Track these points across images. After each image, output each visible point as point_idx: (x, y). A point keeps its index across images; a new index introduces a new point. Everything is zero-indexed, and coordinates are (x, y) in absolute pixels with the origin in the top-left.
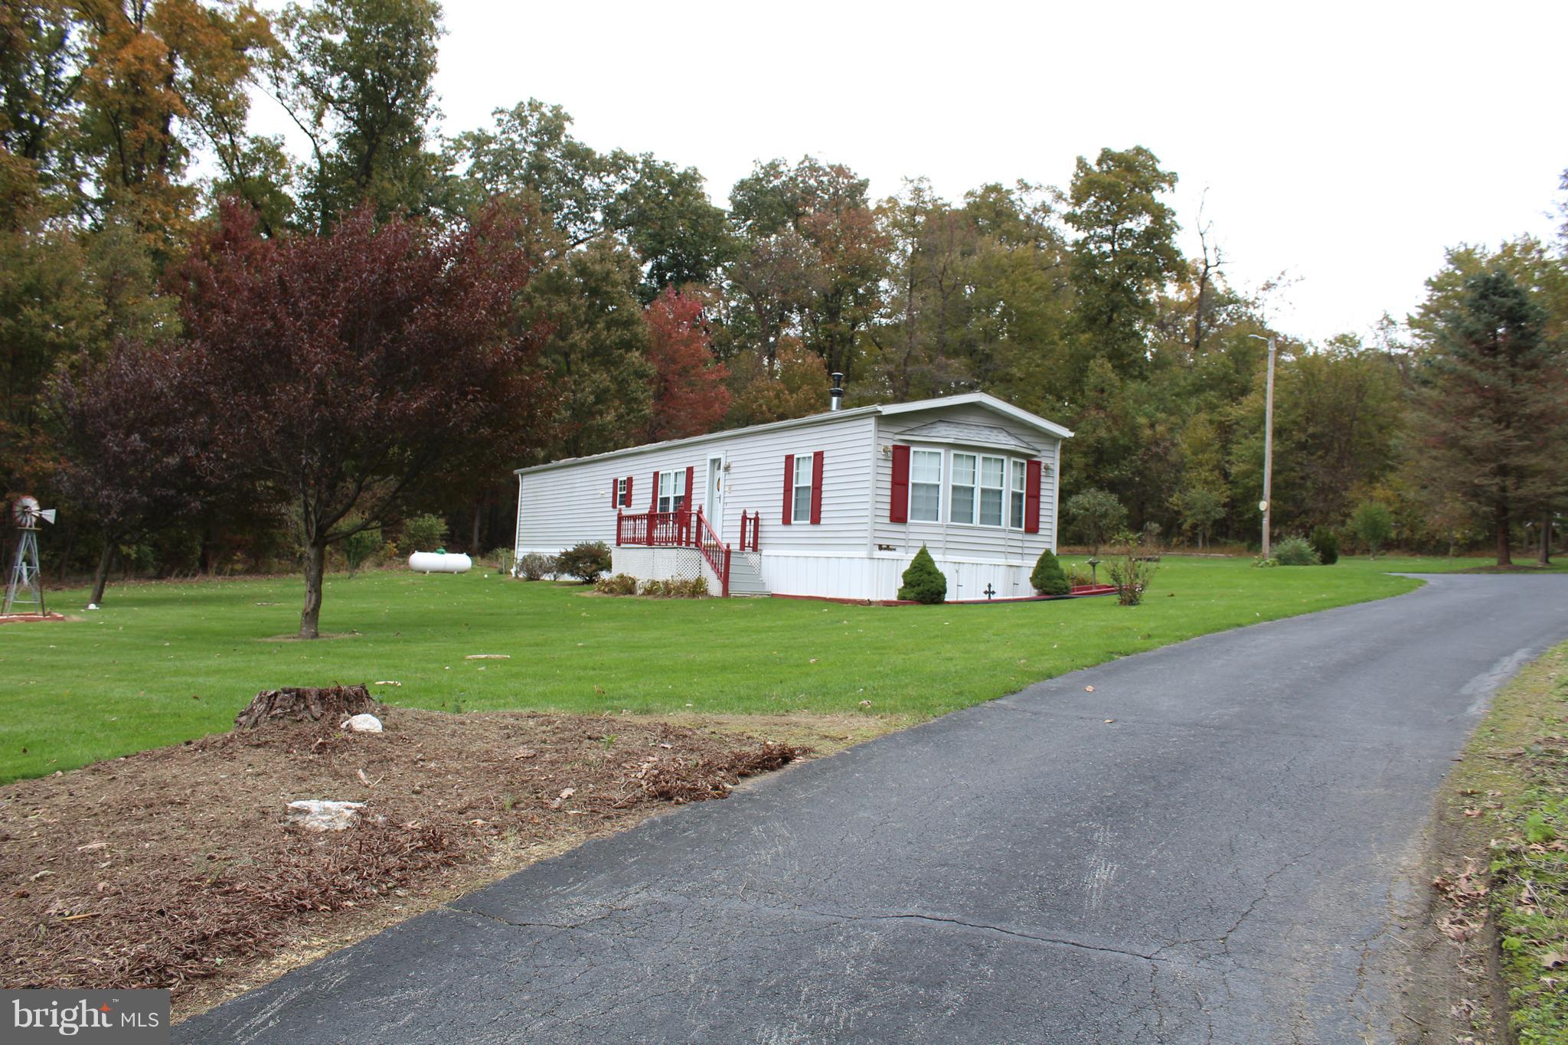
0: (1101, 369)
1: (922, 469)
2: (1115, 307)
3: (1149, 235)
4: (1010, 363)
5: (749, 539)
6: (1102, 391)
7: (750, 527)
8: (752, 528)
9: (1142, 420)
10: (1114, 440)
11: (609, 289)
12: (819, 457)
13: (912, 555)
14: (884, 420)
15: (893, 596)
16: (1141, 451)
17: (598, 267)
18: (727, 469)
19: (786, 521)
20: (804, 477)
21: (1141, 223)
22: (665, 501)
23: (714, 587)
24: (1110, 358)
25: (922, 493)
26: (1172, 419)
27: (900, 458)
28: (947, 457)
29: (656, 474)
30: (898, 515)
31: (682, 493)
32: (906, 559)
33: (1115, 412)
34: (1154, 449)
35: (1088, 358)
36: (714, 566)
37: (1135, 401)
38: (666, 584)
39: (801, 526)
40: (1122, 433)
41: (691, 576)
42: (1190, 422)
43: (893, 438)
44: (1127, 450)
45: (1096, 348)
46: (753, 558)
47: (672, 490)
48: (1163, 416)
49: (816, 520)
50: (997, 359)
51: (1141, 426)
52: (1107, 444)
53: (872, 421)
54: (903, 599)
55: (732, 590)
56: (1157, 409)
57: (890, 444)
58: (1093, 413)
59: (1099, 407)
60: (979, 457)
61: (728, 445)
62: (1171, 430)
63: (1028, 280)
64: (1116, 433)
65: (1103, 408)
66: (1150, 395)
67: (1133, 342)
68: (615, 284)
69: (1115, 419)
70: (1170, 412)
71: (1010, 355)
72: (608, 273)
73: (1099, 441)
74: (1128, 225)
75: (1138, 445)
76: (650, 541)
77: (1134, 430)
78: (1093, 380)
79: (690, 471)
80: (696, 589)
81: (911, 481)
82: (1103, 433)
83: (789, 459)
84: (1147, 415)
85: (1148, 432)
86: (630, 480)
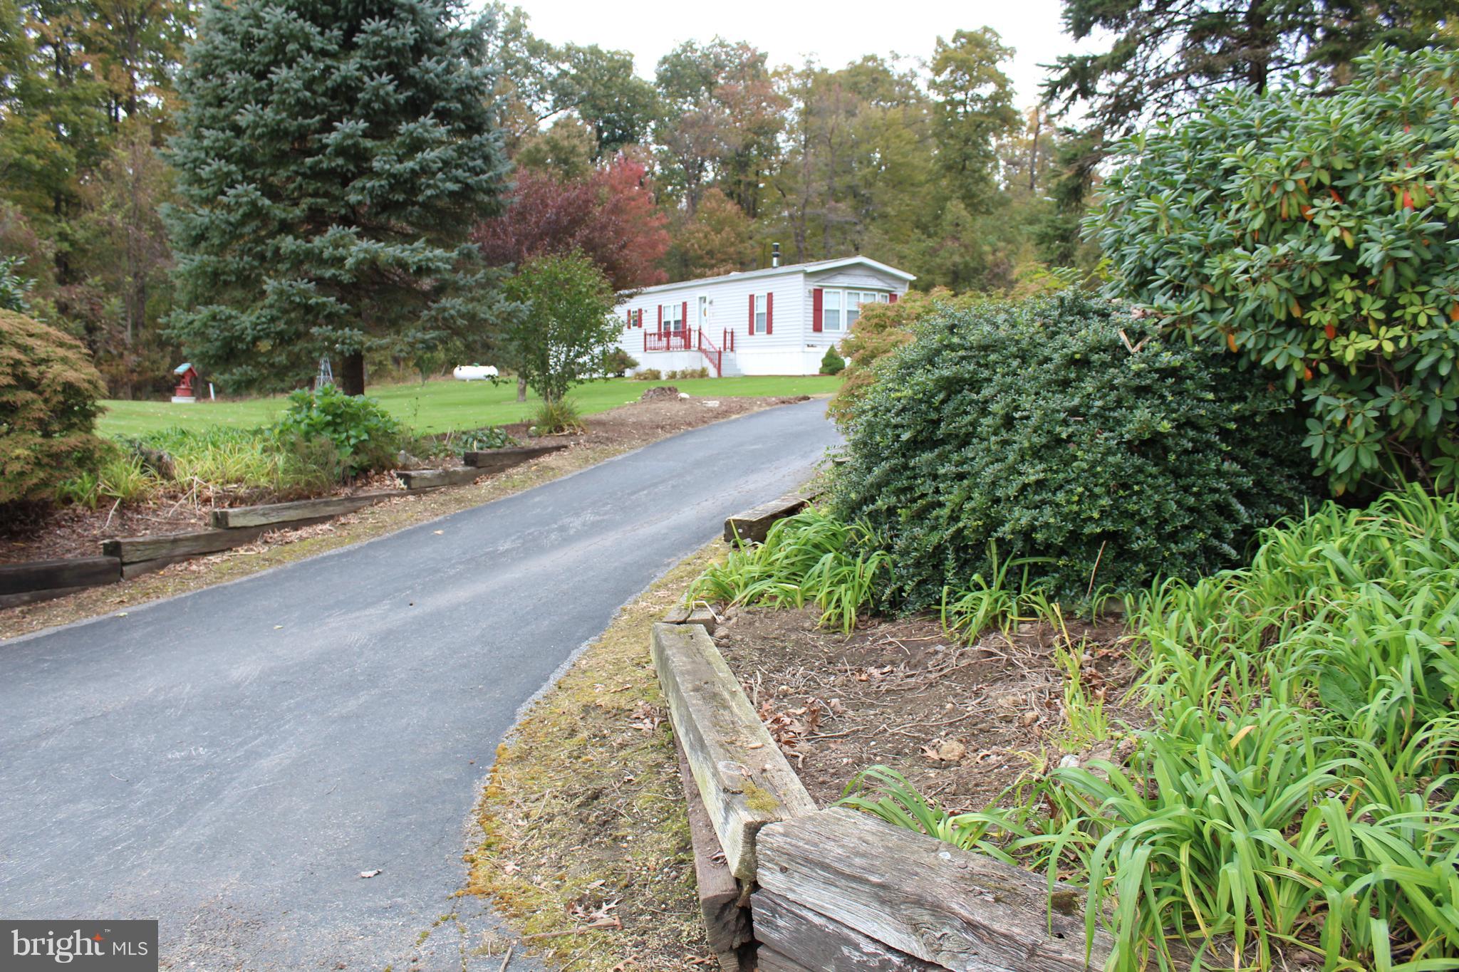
0: (956, 208)
1: (829, 302)
2: (967, 157)
3: (994, 98)
4: (885, 204)
5: (728, 344)
6: (957, 225)
7: (729, 337)
8: (730, 339)
9: (987, 248)
10: (966, 265)
11: (575, 159)
12: (770, 296)
13: (826, 350)
14: (809, 275)
15: (817, 372)
16: (986, 272)
17: (566, 143)
18: (711, 303)
19: (751, 333)
20: (761, 307)
21: (987, 90)
22: (668, 323)
23: (712, 372)
24: (963, 198)
25: (831, 315)
26: (1010, 247)
27: (818, 295)
28: (844, 294)
29: (660, 307)
30: (817, 328)
31: (679, 317)
32: (822, 352)
33: (967, 242)
34: (996, 270)
35: (947, 199)
36: (711, 360)
37: (983, 233)
38: (683, 372)
39: (761, 335)
40: (973, 259)
41: (698, 367)
42: (1022, 249)
43: (813, 285)
44: (976, 271)
45: (953, 191)
46: (731, 355)
47: (672, 315)
48: (1002, 244)
49: (770, 331)
50: (876, 200)
51: (986, 253)
52: (961, 267)
53: (801, 276)
54: (822, 373)
55: (723, 373)
56: (999, 239)
57: (812, 288)
58: (949, 243)
59: (956, 239)
60: (862, 293)
61: (710, 288)
62: (1007, 256)
63: (899, 136)
64: (968, 258)
65: (958, 239)
66: (994, 227)
67: (982, 185)
68: (579, 155)
69: (966, 247)
70: (1009, 242)
71: (886, 198)
72: (574, 147)
73: (954, 265)
74: (977, 91)
75: (984, 268)
76: (668, 348)
77: (981, 256)
78: (949, 217)
79: (685, 304)
80: (703, 374)
81: (824, 308)
82: (957, 258)
83: (752, 297)
84: (990, 244)
85: (990, 258)
86: (640, 311)
